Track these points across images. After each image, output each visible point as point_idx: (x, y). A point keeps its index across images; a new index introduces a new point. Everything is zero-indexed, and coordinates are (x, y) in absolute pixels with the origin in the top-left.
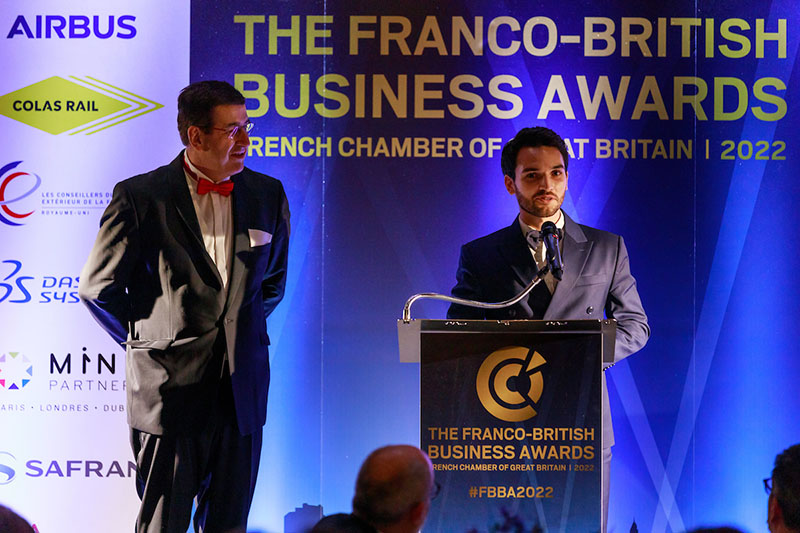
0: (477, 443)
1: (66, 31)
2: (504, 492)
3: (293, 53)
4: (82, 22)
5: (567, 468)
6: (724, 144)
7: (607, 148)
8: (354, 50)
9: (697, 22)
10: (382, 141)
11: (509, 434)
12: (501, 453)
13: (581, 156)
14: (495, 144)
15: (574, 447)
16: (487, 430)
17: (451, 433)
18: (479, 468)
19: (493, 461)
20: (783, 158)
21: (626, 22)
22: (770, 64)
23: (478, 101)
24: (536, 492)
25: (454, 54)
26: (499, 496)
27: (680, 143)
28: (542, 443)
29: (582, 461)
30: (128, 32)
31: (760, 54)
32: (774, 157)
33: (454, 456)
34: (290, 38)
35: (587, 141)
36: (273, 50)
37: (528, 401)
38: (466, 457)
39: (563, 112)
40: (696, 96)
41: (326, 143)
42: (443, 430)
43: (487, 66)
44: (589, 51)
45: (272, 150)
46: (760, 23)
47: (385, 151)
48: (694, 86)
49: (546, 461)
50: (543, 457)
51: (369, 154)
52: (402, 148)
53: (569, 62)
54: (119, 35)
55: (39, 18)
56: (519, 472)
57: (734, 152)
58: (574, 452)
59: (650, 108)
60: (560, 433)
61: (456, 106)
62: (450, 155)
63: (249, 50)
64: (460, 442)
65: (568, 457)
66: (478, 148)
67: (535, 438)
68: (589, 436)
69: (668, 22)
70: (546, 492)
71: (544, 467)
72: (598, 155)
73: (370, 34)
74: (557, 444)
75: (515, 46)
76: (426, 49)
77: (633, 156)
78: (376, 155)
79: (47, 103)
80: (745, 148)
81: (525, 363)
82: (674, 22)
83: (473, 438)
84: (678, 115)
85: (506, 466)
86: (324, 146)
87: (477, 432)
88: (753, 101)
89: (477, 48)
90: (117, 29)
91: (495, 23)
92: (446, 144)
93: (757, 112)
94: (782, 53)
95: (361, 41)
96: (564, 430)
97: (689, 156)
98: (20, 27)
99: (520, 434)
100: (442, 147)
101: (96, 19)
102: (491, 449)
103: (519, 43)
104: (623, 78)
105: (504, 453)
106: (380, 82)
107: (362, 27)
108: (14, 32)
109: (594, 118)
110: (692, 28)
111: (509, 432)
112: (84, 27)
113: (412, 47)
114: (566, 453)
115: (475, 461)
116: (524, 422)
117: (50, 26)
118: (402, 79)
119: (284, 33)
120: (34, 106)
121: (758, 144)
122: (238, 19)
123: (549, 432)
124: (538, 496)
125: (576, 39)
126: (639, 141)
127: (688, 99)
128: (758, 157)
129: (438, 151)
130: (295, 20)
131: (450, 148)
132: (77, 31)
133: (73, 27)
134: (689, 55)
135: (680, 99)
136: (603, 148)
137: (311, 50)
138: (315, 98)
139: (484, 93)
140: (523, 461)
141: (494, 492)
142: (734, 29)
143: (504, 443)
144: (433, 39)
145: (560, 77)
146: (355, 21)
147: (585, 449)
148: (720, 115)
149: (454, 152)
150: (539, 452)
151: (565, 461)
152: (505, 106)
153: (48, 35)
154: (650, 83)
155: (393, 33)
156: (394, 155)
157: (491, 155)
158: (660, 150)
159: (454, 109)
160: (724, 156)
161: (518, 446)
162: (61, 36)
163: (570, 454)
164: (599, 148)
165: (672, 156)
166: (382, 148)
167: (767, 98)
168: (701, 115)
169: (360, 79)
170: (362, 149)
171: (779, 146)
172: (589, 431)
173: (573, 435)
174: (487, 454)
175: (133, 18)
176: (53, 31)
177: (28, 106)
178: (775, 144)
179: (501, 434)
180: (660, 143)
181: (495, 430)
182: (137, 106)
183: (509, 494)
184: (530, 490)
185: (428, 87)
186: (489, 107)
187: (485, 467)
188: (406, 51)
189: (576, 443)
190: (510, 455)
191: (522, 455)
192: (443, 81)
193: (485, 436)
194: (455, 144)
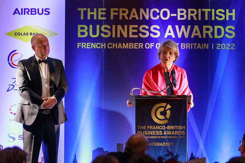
0: (151, 130)
1: (30, 13)
2: (159, 144)
3: (94, 19)
4: (34, 10)
5: (177, 137)
6: (217, 45)
7: (184, 46)
8: (112, 18)
9: (210, 10)
10: (120, 44)
11: (161, 128)
12: (158, 133)
14: (152, 45)
15: (179, 131)
16: (154, 126)
17: (144, 127)
18: (152, 137)
19: (156, 135)
20: (234, 49)
21: (189, 10)
22: (230, 22)
23: (147, 33)
24: (168, 144)
25: (140, 19)
26: (158, 145)
27: (205, 44)
28: (170, 130)
29: (181, 135)
30: (47, 13)
31: (227, 19)
32: (232, 48)
34: (94, 15)
36: (89, 18)
37: (166, 118)
38: (148, 134)
39: (171, 36)
40: (209, 31)
41: (104, 44)
42: (142, 127)
43: (150, 23)
44: (179, 18)
45: (89, 47)
46: (227, 10)
48: (209, 28)
49: (171, 135)
50: (170, 134)
51: (116, 48)
52: (126, 46)
53: (173, 21)
54: (45, 14)
55: (22, 9)
56: (163, 138)
57: (220, 47)
58: (179, 133)
59: (196, 34)
60: (175, 127)
61: (141, 34)
62: (139, 48)
63: (82, 18)
64: (147, 130)
65: (177, 134)
66: (147, 46)
67: (168, 129)
68: (183, 128)
69: (201, 10)
70: (171, 144)
71: (170, 137)
72: (182, 48)
73: (117, 14)
74: (174, 130)
75: (158, 17)
76: (132, 18)
77: (192, 48)
78: (118, 48)
79: (24, 33)
80: (223, 46)
81: (165, 107)
82: (203, 10)
83: (150, 129)
84: (204, 36)
85: (160, 137)
86: (103, 45)
87: (151, 127)
88: (225, 32)
89: (147, 17)
90: (44, 12)
91: (152, 10)
92: (138, 45)
93: (227, 36)
94: (234, 19)
95: (114, 15)
96: (176, 126)
97: (208, 48)
98: (17, 12)
99: (164, 128)
100: (137, 46)
101: (38, 9)
104: (189, 26)
105: (159, 133)
106: (119, 27)
107: (114, 11)
108: (15, 13)
109: (180, 37)
110: (208, 12)
111: (161, 127)
112: (35, 11)
113: (129, 17)
114: (177, 133)
115: (151, 135)
116: (165, 124)
117: (25, 11)
118: (126, 26)
119: (92, 13)
120: (21, 34)
121: (227, 45)
122: (79, 9)
123: (172, 127)
124: (169, 145)
125: (175, 15)
126: (193, 44)
127: (207, 32)
128: (227, 48)
129: (136, 47)
130: (95, 10)
131: (140, 46)
132: (33, 13)
133: (32, 12)
134: (207, 20)
135: (205, 32)
136: (183, 46)
137: (100, 18)
138: (101, 32)
139: (149, 30)
140: (165, 135)
141: (156, 144)
142: (220, 12)
143: (159, 130)
144: (135, 15)
145: (171, 26)
146: (112, 10)
147: (182, 132)
148: (216, 36)
149: (141, 47)
150: (169, 133)
151: (176, 135)
152: (155, 34)
153: (25, 14)
154: (196, 28)
155: (123, 13)
156: (123, 48)
157: (151, 48)
158: (199, 46)
159: (141, 35)
160: (217, 48)
161: (163, 131)
162: (28, 14)
163: (178, 133)
164: (182, 46)
165: (203, 48)
166: (120, 46)
167: (230, 32)
168: (211, 37)
169: (114, 26)
170: (114, 46)
171: (233, 45)
172: (183, 127)
173: (179, 128)
174: (154, 133)
175: (49, 9)
176: (26, 13)
177: (19, 34)
178: (232, 45)
179: (158, 128)
180: (199, 44)
181: (157, 127)
182: (50, 34)
183: (161, 145)
184: (167, 144)
185: (133, 28)
186: (150, 34)
187: (154, 137)
188: (127, 18)
189: (180, 130)
190: (161, 134)
191: (164, 134)
192: (137, 27)
193: (154, 128)
194: (141, 45)
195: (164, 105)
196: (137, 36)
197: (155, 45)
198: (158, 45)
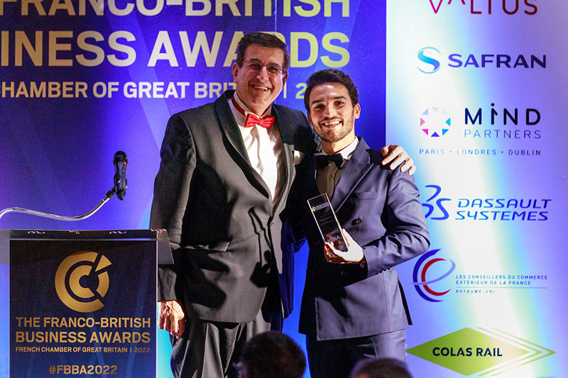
0: (55, 330)
2: (77, 369)
5: (129, 350)
6: (299, 86)
7: (204, 90)
10: (22, 85)
11: (82, 322)
12: (75, 338)
13: (183, 96)
14: (113, 87)
15: (134, 333)
16: (64, 319)
17: (34, 322)
18: (57, 350)
19: (68, 345)
22: (337, 21)
23: (100, 52)
24: (103, 370)
25: (80, 14)
26: (73, 373)
28: (108, 330)
29: (140, 345)
31: (328, 13)
33: (37, 340)
35: (188, 84)
37: (97, 296)
38: (47, 341)
39: (168, 61)
42: (28, 319)
43: (107, 24)
44: (189, 12)
47: (25, 93)
49: (111, 345)
51: (12, 96)
52: (38, 90)
53: (173, 20)
56: (90, 353)
58: (134, 337)
60: (123, 321)
61: (82, 56)
62: (77, 96)
64: (42, 329)
65: (130, 342)
66: (100, 90)
67: (102, 326)
68: (146, 325)
70: (111, 369)
71: (110, 350)
72: (197, 96)
74: (121, 330)
75: (130, 7)
76: (57, 10)
78: (17, 96)
81: (95, 265)
83: (52, 326)
85: (78, 349)
87: (55, 320)
88: (322, 51)
89: (99, 9)
92: (74, 86)
93: (326, 60)
94: (346, 13)
95: (5, 4)
96: (126, 319)
99: (90, 322)
100: (71, 89)
102: (67, 335)
103: (133, 5)
104: (217, 33)
105: (78, 338)
106: (21, 37)
109: (193, 65)
111: (81, 320)
113: (47, 9)
114: (128, 338)
115: (54, 344)
116: (94, 312)
118: (39, 35)
123: (114, 321)
124: (104, 373)
125: (179, 2)
126: (229, 84)
129: (68, 92)
131: (78, 90)
134: (270, 15)
136: (201, 90)
139: (105, 45)
140: (93, 345)
141: (69, 369)
143: (77, 330)
144: (64, 3)
145: (166, 32)
147: (143, 335)
148: (295, 63)
149: (80, 93)
150: (106, 337)
151: (127, 345)
152: (121, 56)
156: (32, 96)
157: (110, 96)
159: (81, 59)
160: (298, 96)
161: (88, 332)
163: (131, 339)
164: (197, 90)
166: (22, 90)
167: (334, 49)
169: (5, 35)
170: (6, 91)
172: (146, 320)
173: (133, 323)
174: (63, 339)
179: (74, 322)
181: (70, 319)
183: (81, 371)
184: (99, 368)
185: (59, 41)
186: (108, 56)
187: (61, 350)
188: (42, 12)
189: (136, 330)
190: (82, 339)
191: (92, 340)
192: (72, 36)
193: (62, 324)
194: (81, 87)
195: (92, 256)
196: (69, 63)
197: (121, 87)
198: (130, 87)
